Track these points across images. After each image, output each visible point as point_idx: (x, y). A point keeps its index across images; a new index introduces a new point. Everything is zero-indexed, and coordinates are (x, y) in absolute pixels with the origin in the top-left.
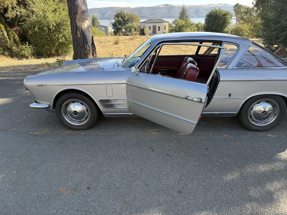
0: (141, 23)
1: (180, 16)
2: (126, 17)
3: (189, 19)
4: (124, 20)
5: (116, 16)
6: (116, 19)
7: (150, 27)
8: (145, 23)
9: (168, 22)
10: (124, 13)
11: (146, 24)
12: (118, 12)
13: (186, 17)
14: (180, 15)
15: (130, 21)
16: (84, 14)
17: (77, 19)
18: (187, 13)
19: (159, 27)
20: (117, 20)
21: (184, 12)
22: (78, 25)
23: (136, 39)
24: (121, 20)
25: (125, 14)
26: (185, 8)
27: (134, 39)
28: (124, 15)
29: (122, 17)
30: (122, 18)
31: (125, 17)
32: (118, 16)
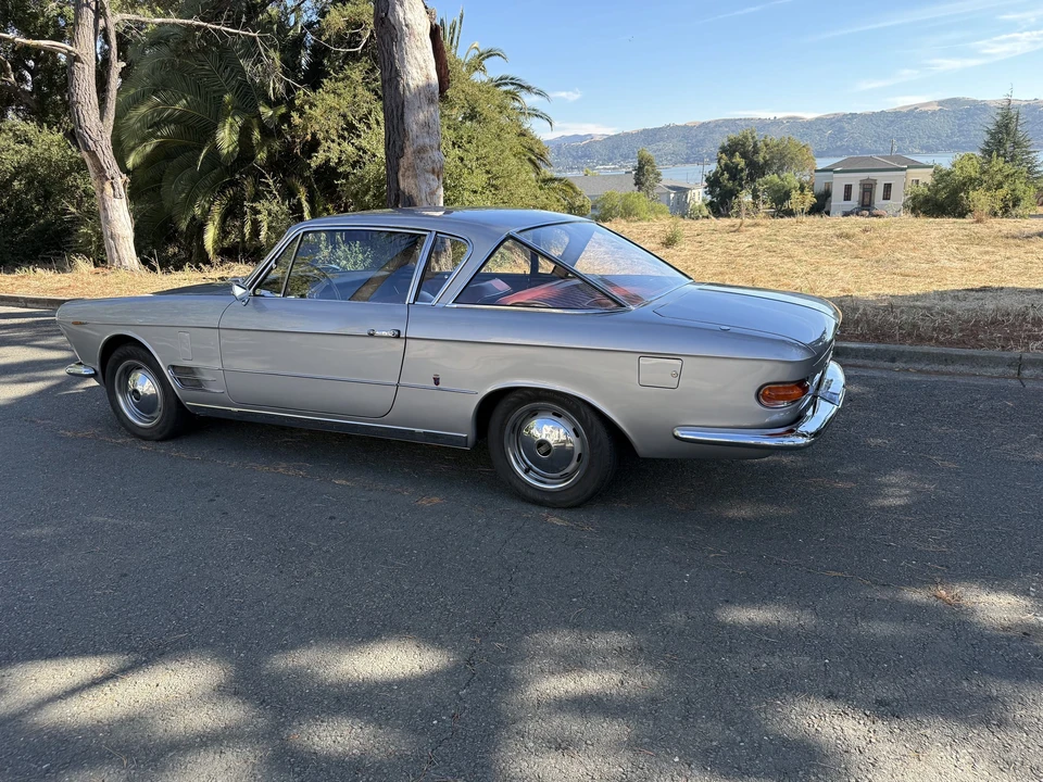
0: (816, 171)
1: (987, 143)
2: (762, 154)
3: (1029, 153)
4: (751, 164)
5: (724, 150)
6: (723, 162)
7: (848, 189)
8: (831, 170)
9: (932, 167)
10: (753, 138)
11: (836, 175)
12: (733, 136)
13: (1016, 144)
14: (987, 137)
15: (775, 168)
16: (424, 156)
17: (402, 170)
18: (1021, 131)
19: (888, 187)
20: (726, 165)
21: (1006, 126)
22: (401, 187)
23: (754, 230)
24: (742, 163)
25: (760, 144)
26: (1013, 112)
27: (743, 228)
28: (755, 145)
29: (748, 151)
30: (744, 155)
31: (756, 151)
32: (729, 150)
